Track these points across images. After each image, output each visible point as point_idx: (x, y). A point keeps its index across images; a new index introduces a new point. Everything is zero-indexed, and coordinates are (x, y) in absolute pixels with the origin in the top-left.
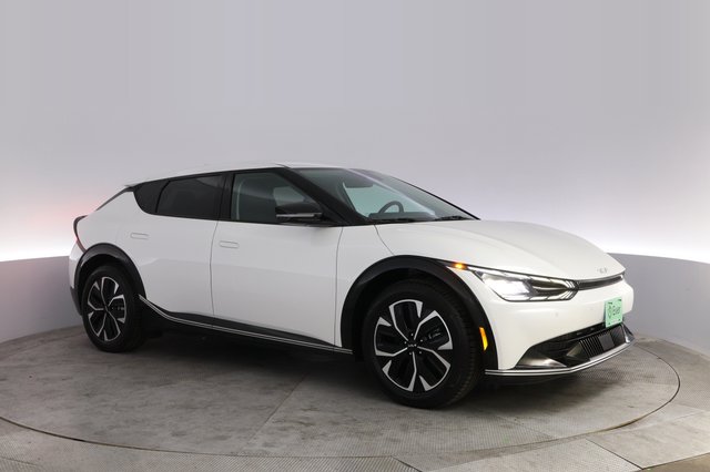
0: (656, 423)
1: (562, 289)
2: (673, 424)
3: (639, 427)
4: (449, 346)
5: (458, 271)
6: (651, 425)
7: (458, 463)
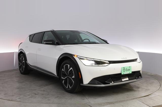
0: (154, 95)
1: (104, 63)
2: (158, 96)
3: (150, 96)
4: (73, 77)
5: (75, 57)
6: (153, 96)
7: (103, 106)
